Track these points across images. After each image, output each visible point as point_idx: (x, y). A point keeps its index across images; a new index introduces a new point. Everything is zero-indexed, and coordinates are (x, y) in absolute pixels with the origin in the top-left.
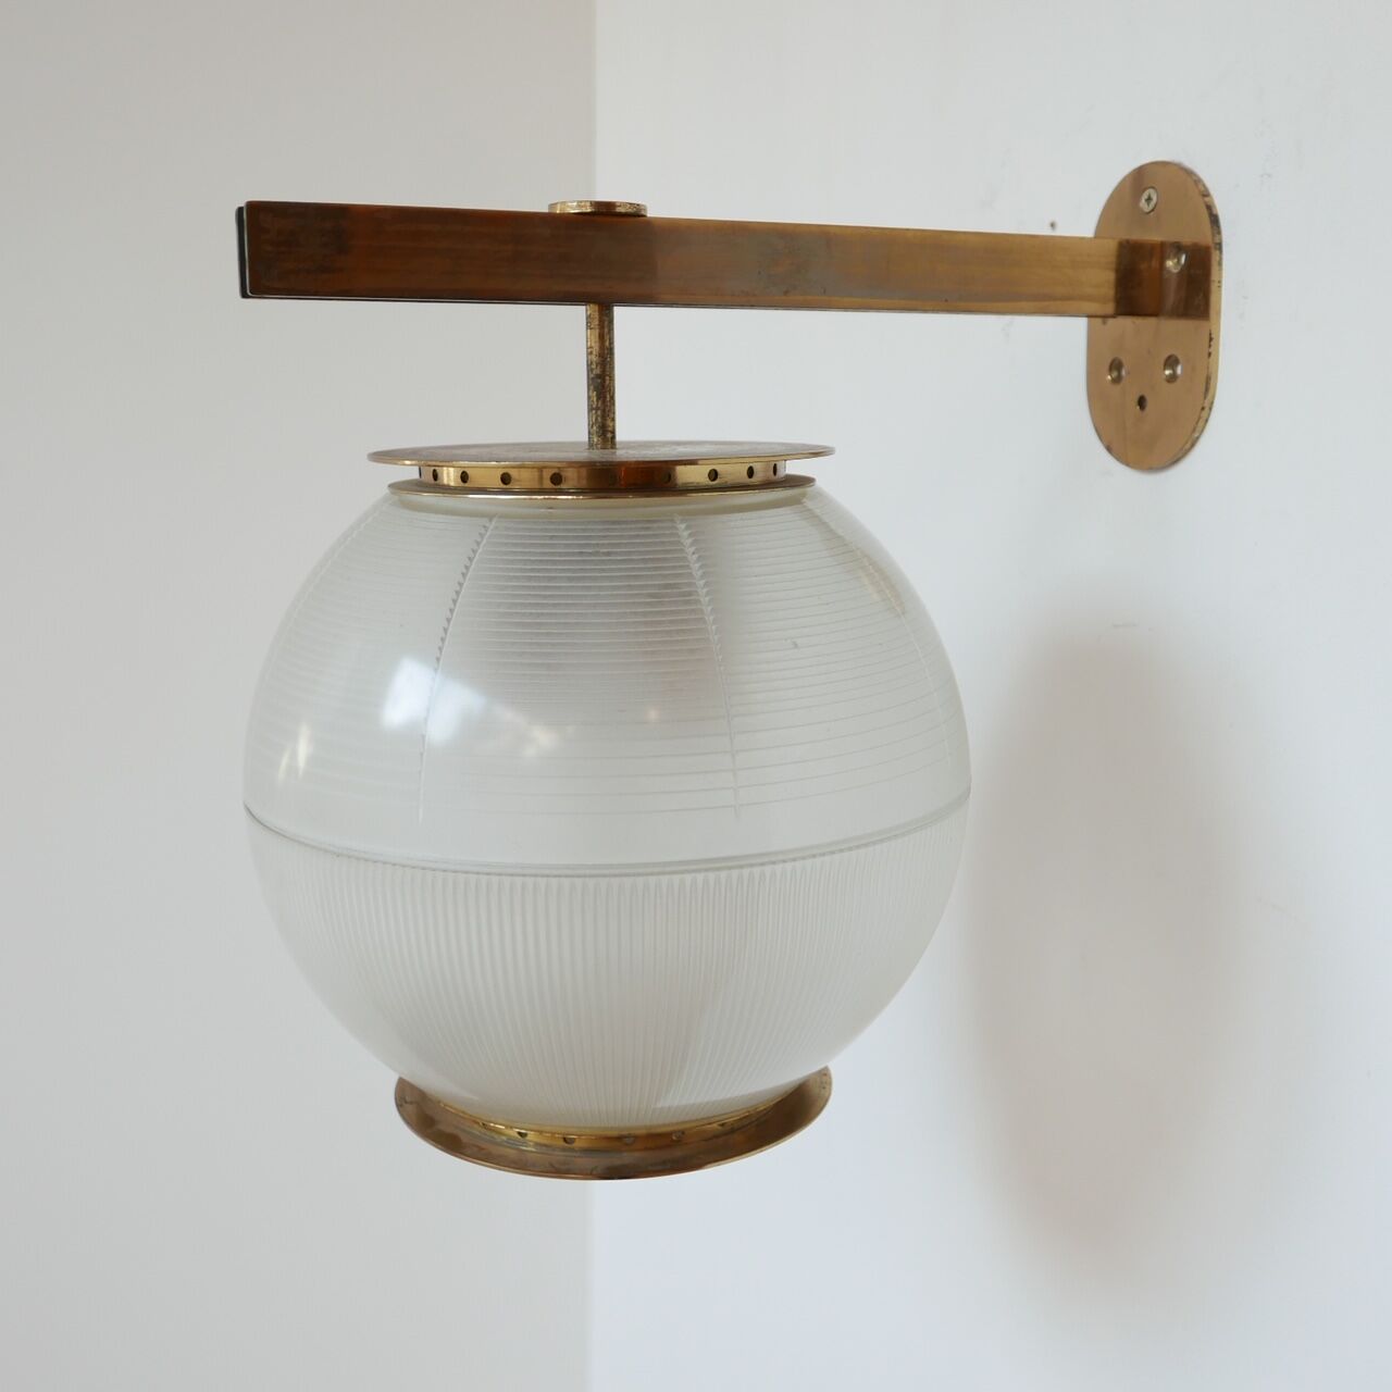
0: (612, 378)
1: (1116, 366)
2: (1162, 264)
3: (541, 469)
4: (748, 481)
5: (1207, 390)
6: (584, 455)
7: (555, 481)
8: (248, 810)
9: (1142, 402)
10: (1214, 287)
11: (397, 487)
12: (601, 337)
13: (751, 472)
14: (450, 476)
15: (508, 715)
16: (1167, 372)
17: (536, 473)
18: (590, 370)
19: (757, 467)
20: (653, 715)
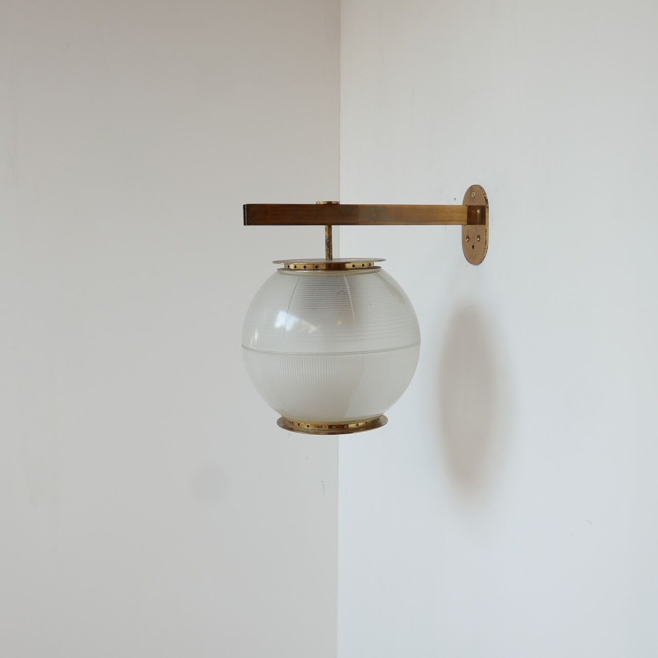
0: (331, 243)
1: (468, 237)
2: (476, 211)
3: (314, 265)
4: (362, 267)
5: (486, 244)
6: (325, 261)
7: (316, 267)
8: (243, 346)
9: (473, 247)
10: (486, 218)
11: (279, 270)
12: (329, 233)
13: (363, 265)
14: (292, 266)
15: (305, 323)
16: (478, 239)
17: (312, 266)
18: (326, 241)
19: (365, 264)
20: (339, 323)
